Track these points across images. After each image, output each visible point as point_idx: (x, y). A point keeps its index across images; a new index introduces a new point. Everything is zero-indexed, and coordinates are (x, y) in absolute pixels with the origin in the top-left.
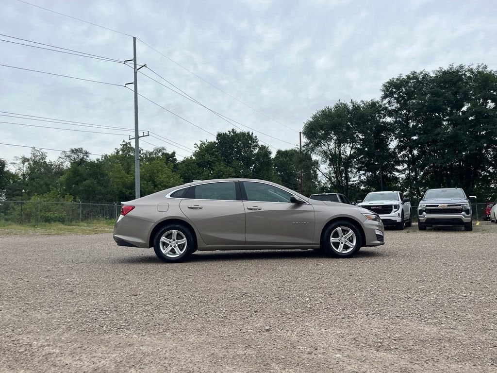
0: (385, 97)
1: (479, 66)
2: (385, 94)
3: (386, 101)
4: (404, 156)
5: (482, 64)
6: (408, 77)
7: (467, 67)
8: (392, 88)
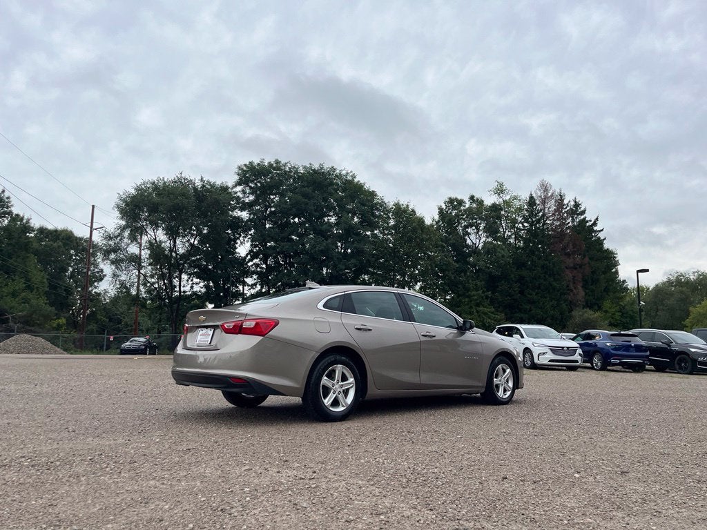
0: (239, 183)
1: (347, 173)
2: (240, 179)
3: (239, 188)
4: (257, 265)
5: (351, 172)
6: (271, 165)
7: (338, 171)
8: (249, 174)
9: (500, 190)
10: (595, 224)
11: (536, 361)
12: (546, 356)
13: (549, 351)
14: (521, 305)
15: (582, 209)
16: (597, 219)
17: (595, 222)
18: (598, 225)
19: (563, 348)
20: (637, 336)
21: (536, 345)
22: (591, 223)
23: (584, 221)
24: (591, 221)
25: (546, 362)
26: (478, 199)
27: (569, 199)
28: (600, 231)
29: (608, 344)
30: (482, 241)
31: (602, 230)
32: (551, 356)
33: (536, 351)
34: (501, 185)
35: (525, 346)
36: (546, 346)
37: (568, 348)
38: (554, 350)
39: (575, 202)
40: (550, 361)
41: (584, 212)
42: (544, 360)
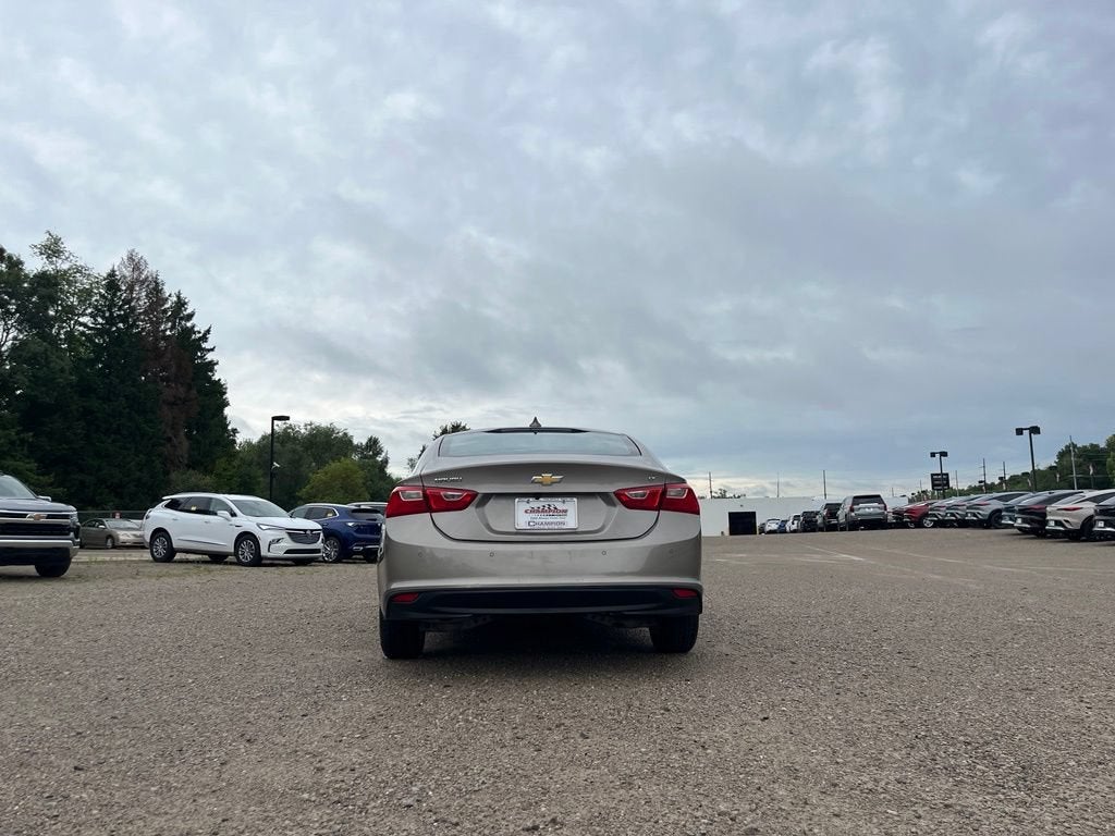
9: (52, 249)
10: (204, 338)
11: (264, 552)
12: (282, 544)
13: (286, 536)
14: (83, 460)
15: (189, 311)
16: (208, 331)
17: (205, 335)
18: (209, 340)
19: (305, 531)
20: (379, 512)
21: (264, 527)
22: (198, 335)
23: (191, 330)
24: (199, 332)
25: (281, 554)
26: (10, 257)
27: (169, 290)
28: (209, 350)
29: (350, 524)
30: (10, 336)
31: (212, 350)
32: (288, 544)
33: (265, 537)
34: (57, 241)
35: (240, 530)
36: (281, 529)
37: (312, 531)
38: (294, 535)
39: (178, 297)
40: (288, 552)
41: (190, 317)
42: (278, 551)
